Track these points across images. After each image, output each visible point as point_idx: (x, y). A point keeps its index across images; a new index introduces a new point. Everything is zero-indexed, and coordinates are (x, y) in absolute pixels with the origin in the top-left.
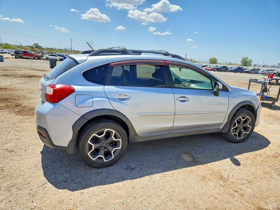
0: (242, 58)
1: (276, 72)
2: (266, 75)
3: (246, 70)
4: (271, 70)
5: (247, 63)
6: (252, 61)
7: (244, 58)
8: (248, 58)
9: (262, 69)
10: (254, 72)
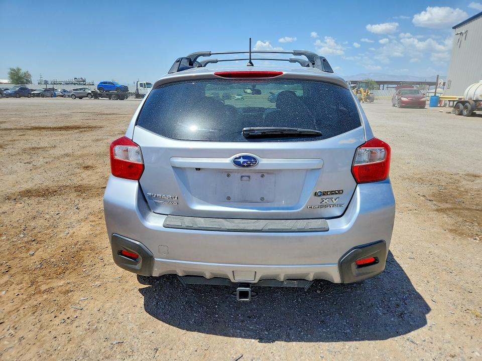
0: (9, 71)
1: (90, 92)
2: (76, 97)
3: (35, 92)
4: (81, 89)
5: (22, 78)
6: (29, 75)
7: (14, 70)
8: (20, 70)
9: (59, 89)
10: (49, 94)
